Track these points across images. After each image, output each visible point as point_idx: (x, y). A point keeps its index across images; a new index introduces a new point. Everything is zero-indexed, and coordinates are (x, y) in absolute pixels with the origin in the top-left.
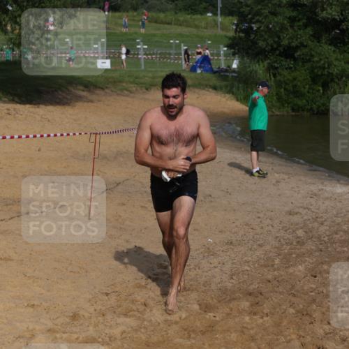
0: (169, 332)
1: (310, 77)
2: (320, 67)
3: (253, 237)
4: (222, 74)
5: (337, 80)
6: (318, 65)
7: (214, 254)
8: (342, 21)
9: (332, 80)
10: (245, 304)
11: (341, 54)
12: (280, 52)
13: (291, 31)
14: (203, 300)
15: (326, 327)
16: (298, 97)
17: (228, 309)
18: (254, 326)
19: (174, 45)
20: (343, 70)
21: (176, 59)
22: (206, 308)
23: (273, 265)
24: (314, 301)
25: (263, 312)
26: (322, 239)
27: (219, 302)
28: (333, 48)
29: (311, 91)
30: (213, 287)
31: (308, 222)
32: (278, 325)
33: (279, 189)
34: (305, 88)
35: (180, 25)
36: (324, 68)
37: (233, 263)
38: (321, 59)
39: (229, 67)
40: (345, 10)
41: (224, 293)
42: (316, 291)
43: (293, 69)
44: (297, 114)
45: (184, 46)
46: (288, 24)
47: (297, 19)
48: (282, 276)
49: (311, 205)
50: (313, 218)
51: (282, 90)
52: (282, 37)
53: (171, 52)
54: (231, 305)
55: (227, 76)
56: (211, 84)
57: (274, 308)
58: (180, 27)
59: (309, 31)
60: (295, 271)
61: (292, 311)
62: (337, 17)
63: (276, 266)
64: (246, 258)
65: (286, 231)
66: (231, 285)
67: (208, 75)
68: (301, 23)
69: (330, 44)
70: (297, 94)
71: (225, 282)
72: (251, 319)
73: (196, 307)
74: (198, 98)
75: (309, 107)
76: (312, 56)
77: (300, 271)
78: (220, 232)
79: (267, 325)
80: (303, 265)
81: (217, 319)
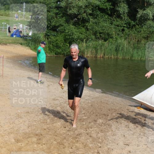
0: (2, 151)
1: (64, 40)
2: (68, 35)
3: (38, 110)
4: (25, 37)
5: (75, 41)
6: (68, 34)
7: (21, 118)
8: (78, 15)
9: (73, 41)
10: (34, 139)
11: (77, 29)
12: (51, 28)
13: (55, 19)
14: (16, 137)
15: (71, 150)
16: (58, 48)
17: (27, 142)
18: (39, 149)
19: (4, 25)
20: (79, 37)
21: (4, 31)
22: (18, 141)
23: (46, 122)
24: (65, 138)
25: (42, 143)
26: (68, 111)
27: (23, 138)
28: (74, 27)
29: (64, 46)
30: (21, 132)
31: (62, 104)
32: (49, 148)
33: (49, 89)
34: (61, 44)
35: (7, 16)
36: (70, 35)
37: (29, 121)
38: (69, 31)
39: (28, 34)
40: (80, 10)
41: (25, 135)
42: (66, 134)
43: (56, 36)
44: (57, 56)
45: (8, 25)
46: (55, 16)
47: (58, 13)
48: (50, 127)
49: (64, 96)
50: (64, 102)
51: (51, 45)
52: (52, 22)
53: (3, 28)
54: (29, 140)
55: (27, 39)
56: (20, 42)
57: (47, 141)
58: (7, 17)
59: (64, 19)
60: (56, 125)
61: (55, 142)
62: (76, 13)
63: (48, 123)
64: (35, 119)
65: (52, 107)
66: (28, 131)
67: (19, 38)
68: (60, 16)
69: (73, 25)
70: (58, 47)
71: (26, 129)
72: (37, 146)
73: (13, 140)
74: (14, 48)
75: (63, 53)
76: (65, 30)
77: (58, 125)
78: (23, 107)
79: (44, 149)
80: (60, 122)
81: (23, 146)
